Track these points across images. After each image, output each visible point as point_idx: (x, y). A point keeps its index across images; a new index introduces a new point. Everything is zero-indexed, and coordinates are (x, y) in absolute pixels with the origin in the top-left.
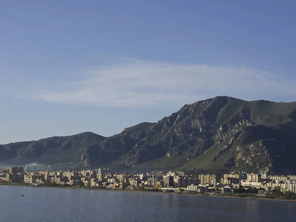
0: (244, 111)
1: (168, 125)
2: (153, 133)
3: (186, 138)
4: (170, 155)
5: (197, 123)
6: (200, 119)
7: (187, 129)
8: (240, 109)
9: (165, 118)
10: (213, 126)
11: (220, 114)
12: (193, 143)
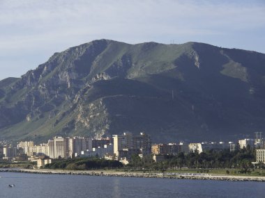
0: (124, 58)
1: (32, 80)
2: (13, 92)
3: (51, 96)
4: (30, 118)
5: (65, 77)
6: (69, 71)
7: (53, 85)
8: (120, 56)
9: (30, 72)
10: (85, 79)
11: (95, 63)
12: (58, 102)
